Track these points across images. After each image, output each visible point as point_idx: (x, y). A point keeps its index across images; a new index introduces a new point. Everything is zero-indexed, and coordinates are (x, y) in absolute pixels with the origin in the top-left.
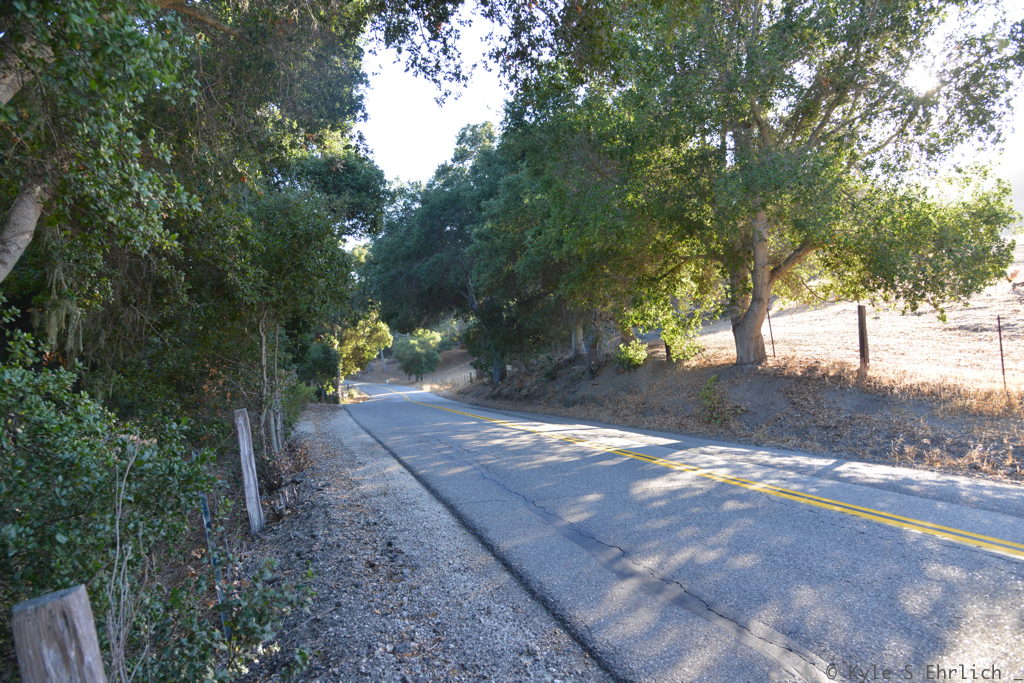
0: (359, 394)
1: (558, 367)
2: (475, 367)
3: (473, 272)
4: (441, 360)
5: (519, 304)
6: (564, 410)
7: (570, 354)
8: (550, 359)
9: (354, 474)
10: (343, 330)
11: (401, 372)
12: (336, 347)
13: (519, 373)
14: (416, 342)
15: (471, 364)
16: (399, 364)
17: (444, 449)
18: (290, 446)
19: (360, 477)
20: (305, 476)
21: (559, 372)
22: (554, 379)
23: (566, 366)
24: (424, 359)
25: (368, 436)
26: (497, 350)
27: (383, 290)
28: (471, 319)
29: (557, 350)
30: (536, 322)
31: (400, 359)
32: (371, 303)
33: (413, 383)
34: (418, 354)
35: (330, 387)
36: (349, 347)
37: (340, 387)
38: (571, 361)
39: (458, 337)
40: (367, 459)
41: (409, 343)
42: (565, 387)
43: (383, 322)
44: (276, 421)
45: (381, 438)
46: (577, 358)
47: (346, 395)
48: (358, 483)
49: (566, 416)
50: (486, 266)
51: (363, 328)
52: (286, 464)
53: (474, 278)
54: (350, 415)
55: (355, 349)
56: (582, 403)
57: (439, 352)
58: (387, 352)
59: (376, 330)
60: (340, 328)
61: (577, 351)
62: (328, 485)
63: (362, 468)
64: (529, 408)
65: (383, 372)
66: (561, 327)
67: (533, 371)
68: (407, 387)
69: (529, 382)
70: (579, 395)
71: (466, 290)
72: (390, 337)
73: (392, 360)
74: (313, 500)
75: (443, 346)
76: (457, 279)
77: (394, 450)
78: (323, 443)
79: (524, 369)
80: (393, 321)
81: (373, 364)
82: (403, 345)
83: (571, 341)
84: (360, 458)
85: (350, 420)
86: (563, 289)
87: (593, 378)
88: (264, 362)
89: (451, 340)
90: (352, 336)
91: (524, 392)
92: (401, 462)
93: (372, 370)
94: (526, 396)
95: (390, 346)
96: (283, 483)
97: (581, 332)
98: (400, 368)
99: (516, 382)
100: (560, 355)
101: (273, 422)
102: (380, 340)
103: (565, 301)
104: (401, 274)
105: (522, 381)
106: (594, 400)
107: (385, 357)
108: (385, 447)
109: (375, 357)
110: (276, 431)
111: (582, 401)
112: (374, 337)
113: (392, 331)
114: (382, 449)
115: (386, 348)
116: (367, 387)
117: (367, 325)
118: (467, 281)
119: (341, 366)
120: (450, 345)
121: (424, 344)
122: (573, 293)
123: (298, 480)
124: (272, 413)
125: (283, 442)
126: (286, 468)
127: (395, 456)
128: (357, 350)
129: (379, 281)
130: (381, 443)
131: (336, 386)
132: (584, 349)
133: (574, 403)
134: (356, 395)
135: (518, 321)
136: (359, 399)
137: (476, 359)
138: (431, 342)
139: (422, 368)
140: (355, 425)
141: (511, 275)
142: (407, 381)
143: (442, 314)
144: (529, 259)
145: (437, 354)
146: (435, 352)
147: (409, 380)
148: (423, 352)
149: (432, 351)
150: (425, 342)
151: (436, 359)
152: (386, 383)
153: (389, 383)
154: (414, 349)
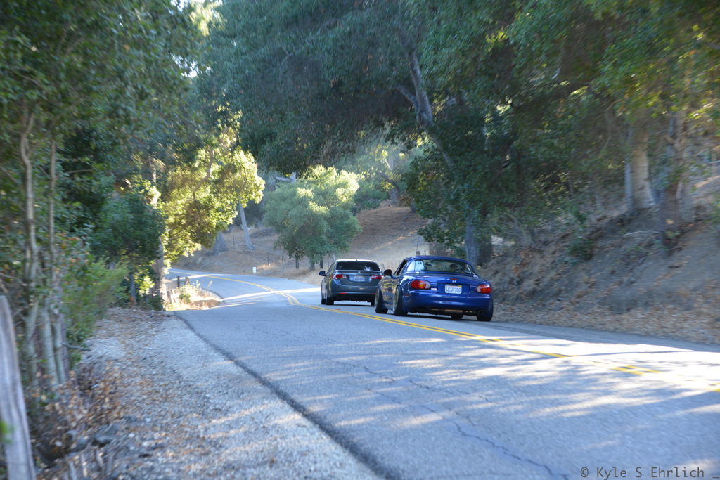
0: (201, 294)
1: (598, 234)
2: (429, 239)
3: (425, 47)
4: (358, 227)
5: (516, 109)
6: (609, 318)
7: (623, 209)
8: (581, 219)
9: (206, 429)
10: (167, 169)
11: (281, 252)
12: (154, 202)
13: (518, 248)
14: (309, 193)
15: (421, 233)
16: (276, 237)
17: (381, 385)
18: (80, 380)
19: (220, 435)
20: (114, 431)
21: (600, 243)
22: (588, 257)
23: (614, 232)
24: (325, 226)
25: (229, 362)
26: (473, 203)
27: (245, 88)
28: (420, 142)
29: (594, 200)
30: (551, 146)
31: (280, 227)
32: (224, 113)
33: (304, 274)
34: (313, 215)
35: (147, 279)
36: (180, 203)
37: (164, 280)
38: (623, 222)
39: (393, 183)
40: (228, 404)
41: (295, 193)
42: (613, 273)
43: (245, 150)
44: (53, 331)
45: (255, 367)
46: (637, 216)
47: (175, 296)
48: (216, 445)
49: (615, 331)
50: (451, 32)
51: (207, 165)
52: (77, 411)
53: (428, 57)
54: (190, 327)
55: (191, 206)
56: (647, 304)
57: (354, 211)
58: (253, 212)
59: (231, 168)
60: (161, 164)
61: (635, 201)
62: (161, 447)
63: (223, 420)
64: (538, 316)
65: (246, 252)
66: (604, 152)
67: (546, 243)
68: (293, 282)
69: (538, 265)
70: (640, 288)
71: (408, 83)
72: (260, 182)
73: (262, 228)
74: (134, 473)
75: (363, 200)
76: (392, 64)
77: (282, 388)
78: (143, 376)
79: (527, 240)
80: (267, 147)
81: (225, 237)
82: (284, 200)
83: (622, 183)
84: (216, 400)
85: (191, 335)
86: (609, 75)
87: (670, 254)
88: (31, 216)
89: (379, 188)
90: (185, 180)
91: (529, 285)
92: (297, 407)
93: (224, 249)
94: (533, 294)
95: (258, 200)
96: (74, 446)
97: (643, 163)
98: (277, 243)
99: (512, 266)
100: (601, 211)
101: (47, 331)
102: (239, 187)
103: (612, 100)
104: (280, 54)
105: (523, 264)
106: (672, 298)
107: (249, 222)
108: (264, 382)
109: (230, 221)
110: (55, 349)
111: (647, 301)
112: (228, 182)
113: (264, 168)
114: (259, 386)
115: (251, 203)
116: (215, 280)
117: (213, 159)
118: (412, 66)
119: (164, 240)
120: (376, 198)
121: (325, 196)
122: (631, 81)
123: (102, 439)
124: (45, 315)
125: (67, 371)
126: (80, 417)
127: (283, 396)
128: (197, 209)
129: (239, 70)
130: (254, 374)
131: (156, 277)
132: (648, 197)
133: (632, 305)
134: (195, 297)
135: (515, 143)
136: (200, 303)
137: (430, 221)
138: (339, 192)
139: (323, 244)
140: (202, 344)
141: (503, 51)
142: (293, 269)
143: (362, 134)
144: (539, 15)
145: (351, 216)
146: (348, 212)
147: (297, 267)
148: (324, 212)
149: (341, 210)
150: (327, 193)
151: (348, 226)
152: (252, 273)
153: (257, 274)
154: (306, 206)
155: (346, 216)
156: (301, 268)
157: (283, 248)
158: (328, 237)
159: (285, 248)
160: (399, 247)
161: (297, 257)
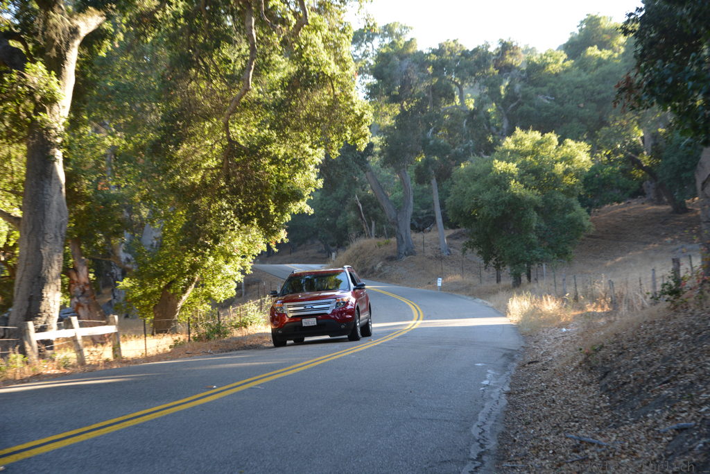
24: (535, 219)
41: (490, 169)
65: (439, 258)
75: (598, 182)
93: (411, 252)
121: (537, 174)
138: (562, 169)
142: (493, 284)
145: (578, 207)
146: (574, 200)
147: (498, 280)
148: (536, 198)
149: (561, 197)
150: (541, 169)
151: (572, 222)
152: (436, 286)
153: (442, 288)
154: (506, 187)
155: (570, 208)
156: (503, 283)
157: (476, 251)
158: (539, 237)
159: (480, 253)
160: (652, 259)
161: (497, 267)
